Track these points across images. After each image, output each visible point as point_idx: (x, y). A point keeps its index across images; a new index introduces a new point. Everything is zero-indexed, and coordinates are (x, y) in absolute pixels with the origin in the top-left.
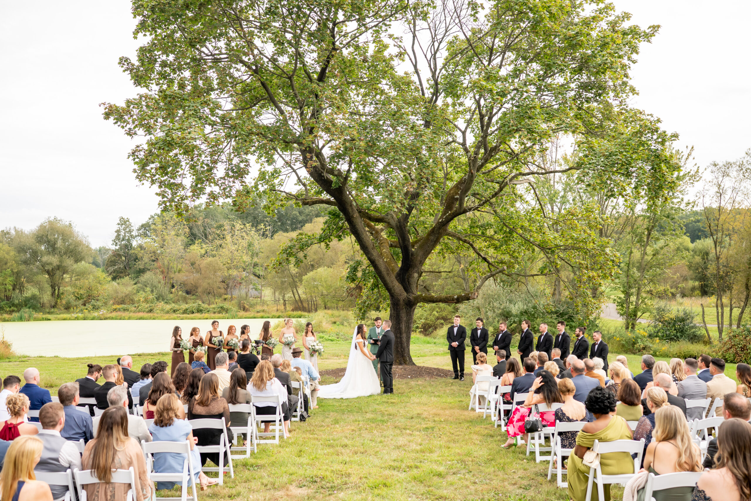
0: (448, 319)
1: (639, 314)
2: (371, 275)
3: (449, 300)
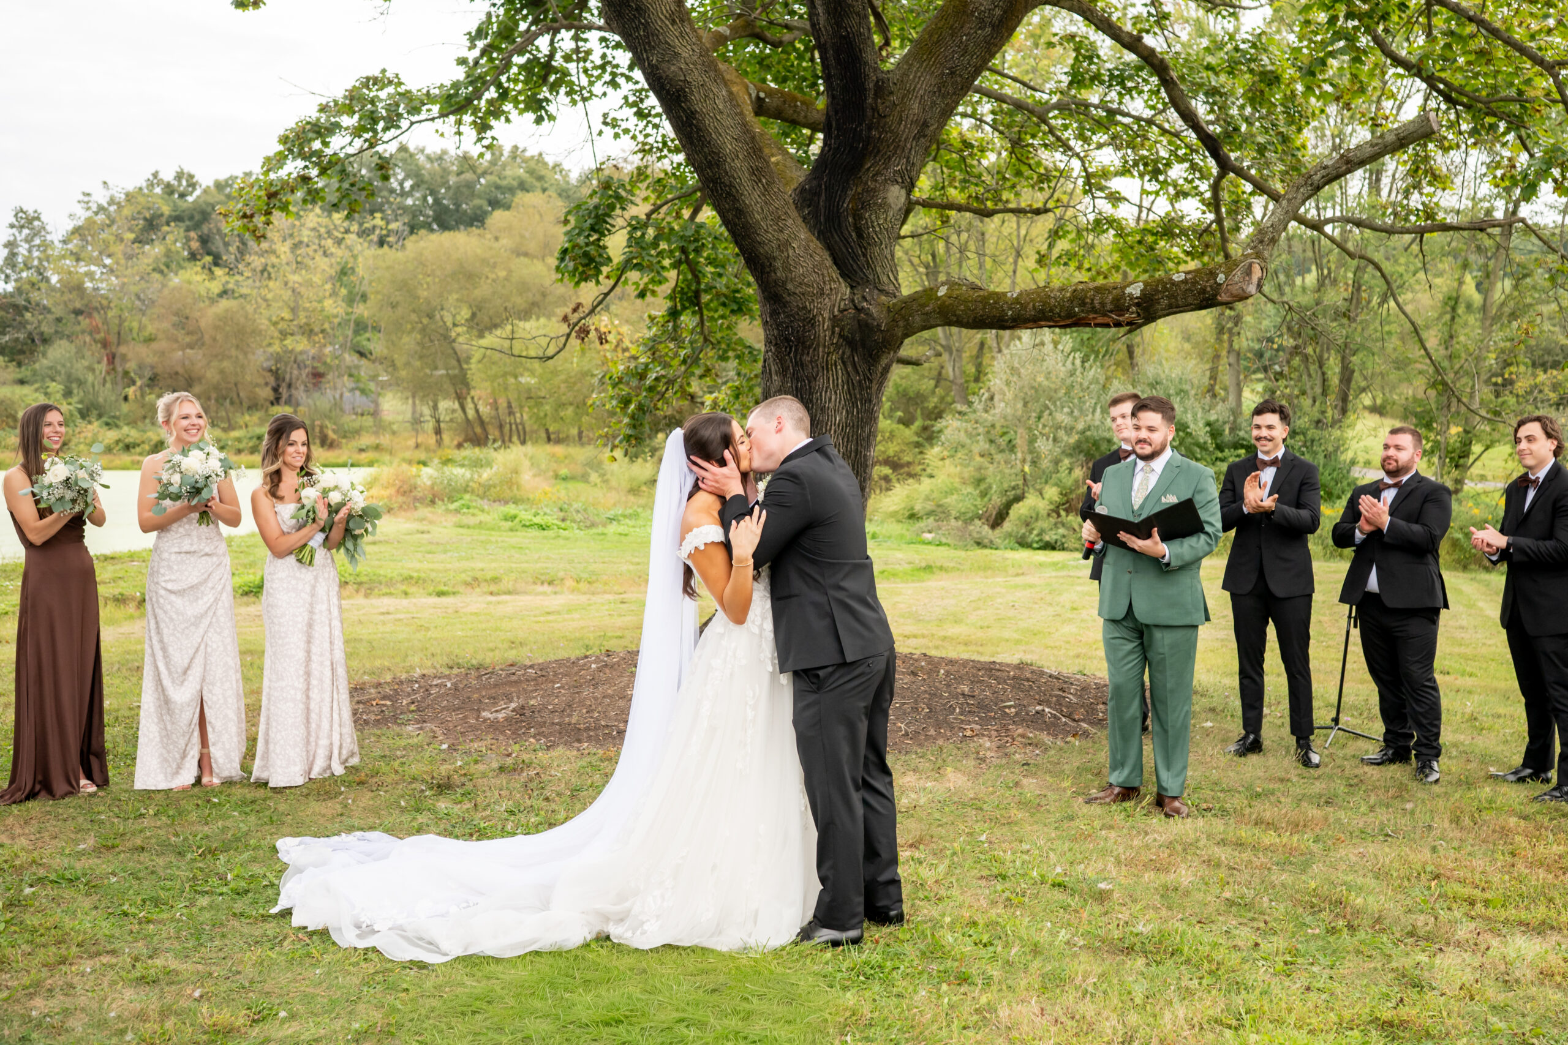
0: (902, 466)
1: (1477, 448)
2: (671, 251)
3: (1094, 310)
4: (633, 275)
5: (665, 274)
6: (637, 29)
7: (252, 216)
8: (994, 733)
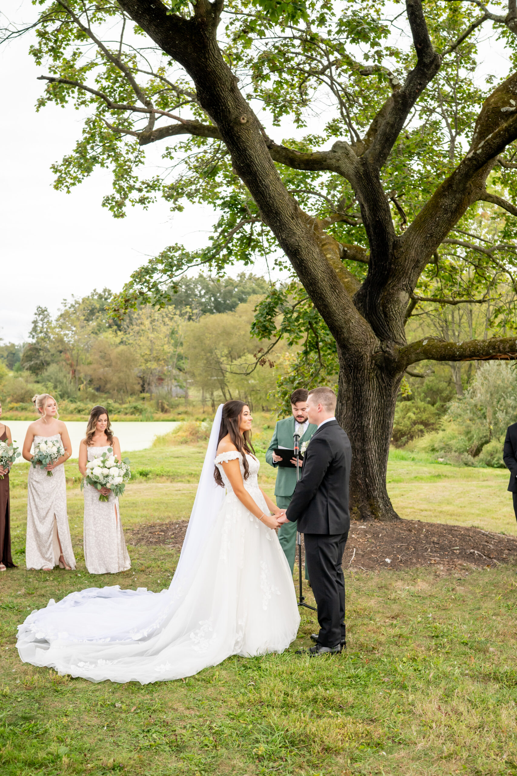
2: (304, 323)
3: (500, 351)
4: (286, 335)
5: (301, 334)
6: (276, 222)
7: (118, 310)
8: (446, 563)
